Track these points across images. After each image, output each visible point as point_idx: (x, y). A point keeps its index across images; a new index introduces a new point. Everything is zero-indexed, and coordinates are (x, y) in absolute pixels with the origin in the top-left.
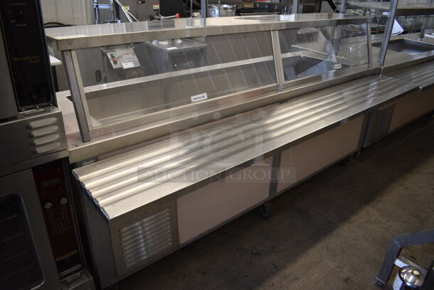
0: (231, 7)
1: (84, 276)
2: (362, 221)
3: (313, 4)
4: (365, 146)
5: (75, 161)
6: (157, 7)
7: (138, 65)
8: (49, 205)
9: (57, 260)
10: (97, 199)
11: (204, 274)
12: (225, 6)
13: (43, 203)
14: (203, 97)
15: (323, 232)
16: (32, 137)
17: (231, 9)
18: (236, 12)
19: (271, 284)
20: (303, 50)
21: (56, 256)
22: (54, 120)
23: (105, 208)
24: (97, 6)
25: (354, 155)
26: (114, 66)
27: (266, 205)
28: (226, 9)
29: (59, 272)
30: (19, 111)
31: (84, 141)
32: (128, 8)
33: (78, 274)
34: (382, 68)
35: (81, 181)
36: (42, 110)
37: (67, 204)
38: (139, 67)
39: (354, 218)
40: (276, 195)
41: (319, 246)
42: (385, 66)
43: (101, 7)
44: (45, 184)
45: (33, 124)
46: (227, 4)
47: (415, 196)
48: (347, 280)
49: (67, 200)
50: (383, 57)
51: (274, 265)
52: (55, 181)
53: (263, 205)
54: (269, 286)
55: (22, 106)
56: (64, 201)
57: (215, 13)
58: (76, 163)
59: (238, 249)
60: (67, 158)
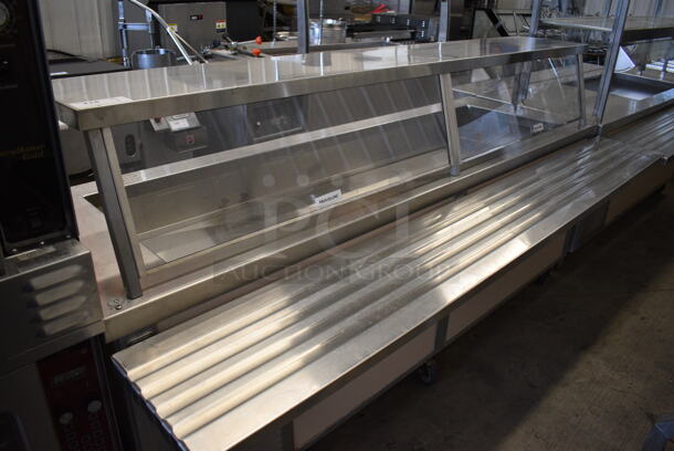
0: (340, 23)
2: (582, 380)
3: (460, 15)
4: (572, 251)
5: (115, 338)
6: (222, 25)
7: (196, 123)
8: (66, 418)
10: (169, 420)
12: (330, 21)
13: (56, 413)
14: (335, 196)
15: (523, 405)
16: (35, 305)
17: (340, 26)
18: (348, 31)
20: (466, 95)
22: (76, 269)
23: (185, 441)
24: (125, 26)
25: (556, 267)
26: (156, 127)
27: (429, 364)
28: (331, 26)
30: (6, 254)
31: (130, 297)
32: (175, 27)
34: (601, 126)
35: (132, 380)
36: (51, 249)
37: (101, 412)
38: (197, 128)
40: (445, 345)
41: (521, 432)
42: (604, 123)
43: (131, 27)
44: (58, 379)
45: (36, 282)
46: (333, 19)
47: (660, 331)
49: (100, 404)
50: (601, 108)
52: (77, 372)
53: (425, 365)
55: (11, 240)
56: (95, 406)
57: (314, 33)
58: (118, 340)
60: (102, 336)
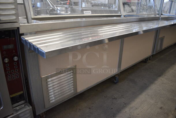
1: (27, 106)
2: (160, 83)
5: (23, 32)
8: (6, 60)
9: (11, 96)
10: (36, 45)
11: (90, 108)
13: (3, 59)
14: (90, 13)
17: (90, 4)
19: (125, 112)
21: (10, 94)
23: (41, 48)
27: (116, 76)
28: (88, 3)
29: (12, 104)
31: (28, 23)
33: (23, 106)
34: (160, 17)
35: (26, 39)
37: (18, 61)
39: (156, 82)
48: (161, 108)
49: (17, 58)
51: (124, 103)
52: (11, 46)
54: (124, 113)
59: (105, 97)
